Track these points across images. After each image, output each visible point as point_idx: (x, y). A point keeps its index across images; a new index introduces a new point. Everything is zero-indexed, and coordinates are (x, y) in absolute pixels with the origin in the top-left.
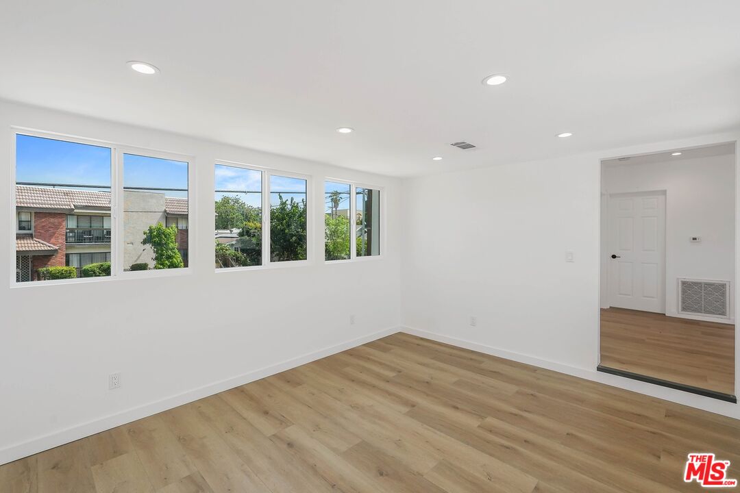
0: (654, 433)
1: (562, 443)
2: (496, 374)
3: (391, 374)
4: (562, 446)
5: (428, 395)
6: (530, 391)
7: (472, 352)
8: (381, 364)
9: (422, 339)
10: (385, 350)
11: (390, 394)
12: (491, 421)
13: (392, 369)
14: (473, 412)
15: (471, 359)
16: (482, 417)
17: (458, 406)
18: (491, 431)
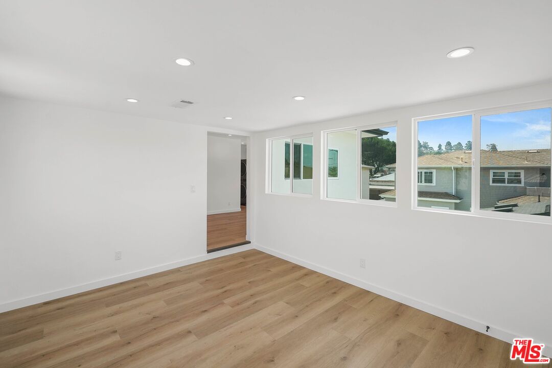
0: (255, 265)
1: (256, 287)
3: (114, 339)
6: (203, 280)
12: (227, 301)
15: (135, 287)
16: (223, 304)
17: (204, 310)
18: (238, 304)
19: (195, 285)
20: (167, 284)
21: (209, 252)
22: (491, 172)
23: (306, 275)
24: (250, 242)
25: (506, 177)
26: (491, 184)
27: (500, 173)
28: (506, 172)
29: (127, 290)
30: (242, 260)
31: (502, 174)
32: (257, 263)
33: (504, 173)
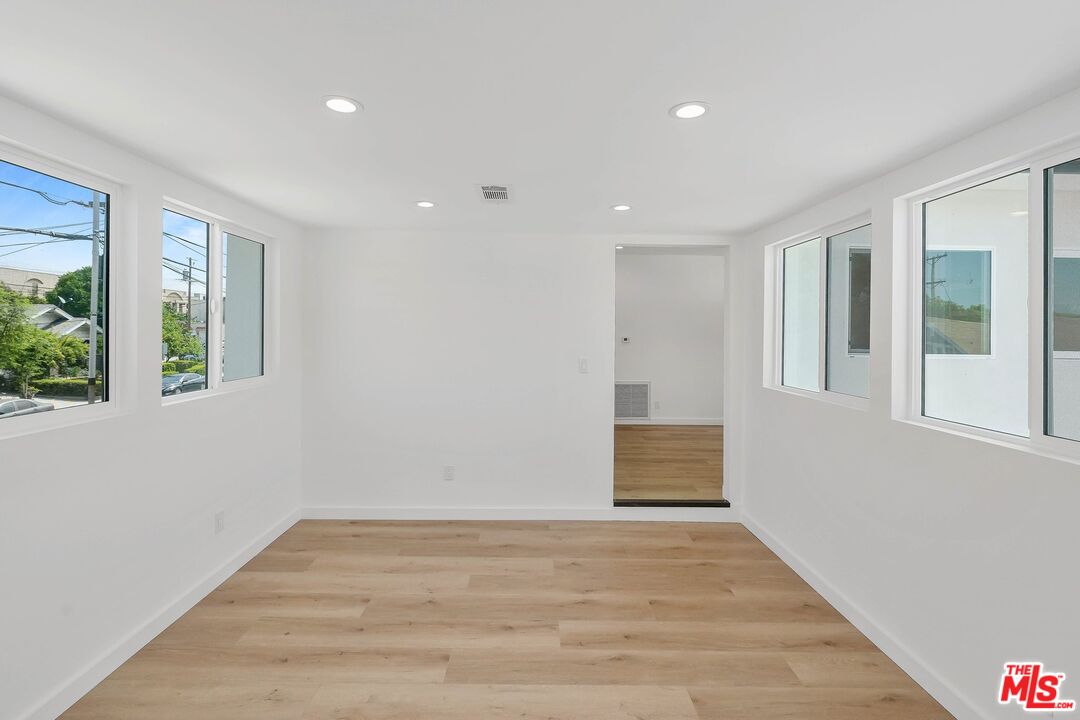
0: (704, 565)
1: (658, 619)
2: (508, 549)
3: (355, 612)
4: (661, 623)
5: (451, 626)
6: (568, 560)
7: (450, 523)
8: (316, 598)
9: (353, 523)
10: (300, 566)
11: (387, 654)
12: (567, 626)
13: (350, 601)
14: (533, 623)
15: (459, 536)
16: (553, 627)
17: (509, 624)
18: (581, 644)
19: (545, 565)
20: (506, 546)
21: (618, 504)
23: (828, 643)
24: (726, 505)
29: (443, 537)
30: (687, 543)
32: (712, 561)
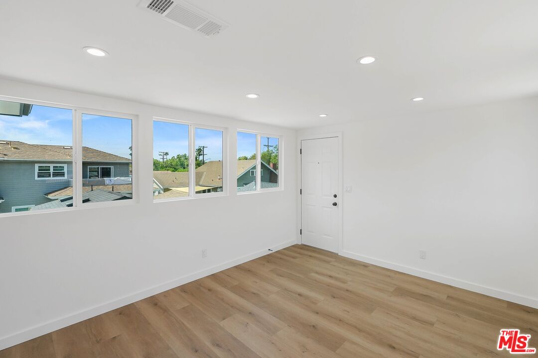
22: (37, 166)
25: (52, 171)
26: (36, 178)
27: (45, 167)
28: (52, 166)
31: (48, 168)
33: (49, 167)
